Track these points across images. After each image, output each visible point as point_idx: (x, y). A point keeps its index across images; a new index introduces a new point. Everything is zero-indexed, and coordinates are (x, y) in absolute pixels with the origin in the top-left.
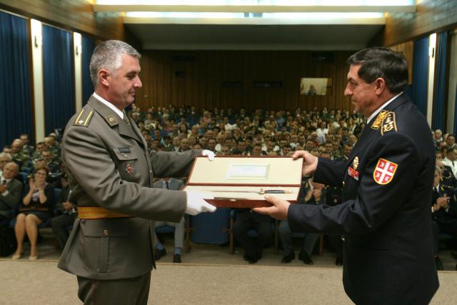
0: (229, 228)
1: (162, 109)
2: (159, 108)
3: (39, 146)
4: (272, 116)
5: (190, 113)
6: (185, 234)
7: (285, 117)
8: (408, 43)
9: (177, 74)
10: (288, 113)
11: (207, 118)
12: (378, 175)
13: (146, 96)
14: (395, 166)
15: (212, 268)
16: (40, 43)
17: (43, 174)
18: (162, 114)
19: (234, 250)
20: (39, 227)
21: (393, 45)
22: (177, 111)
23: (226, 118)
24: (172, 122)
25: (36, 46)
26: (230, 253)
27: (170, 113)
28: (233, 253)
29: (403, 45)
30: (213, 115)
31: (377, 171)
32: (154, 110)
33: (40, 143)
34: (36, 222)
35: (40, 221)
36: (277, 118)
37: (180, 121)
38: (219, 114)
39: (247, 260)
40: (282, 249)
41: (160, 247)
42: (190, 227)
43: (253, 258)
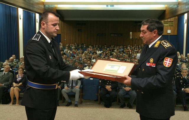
0: (98, 94)
1: (72, 45)
2: (71, 44)
3: (21, 59)
4: (118, 48)
5: (84, 46)
6: (80, 96)
7: (123, 48)
8: (175, 17)
9: (79, 30)
10: (125, 47)
11: (91, 48)
12: (166, 64)
13: (65, 40)
14: (171, 60)
15: (90, 109)
16: (22, 17)
17: (21, 70)
18: (72, 47)
19: (100, 103)
20: (19, 92)
21: (169, 18)
22: (78, 46)
23: (98, 49)
24: (76, 50)
25: (20, 19)
26: (98, 104)
27: (75, 46)
28: (100, 104)
29: (173, 18)
30: (93, 47)
31: (165, 62)
32: (69, 45)
33: (21, 58)
34: (18, 90)
35: (20, 90)
36: (120, 49)
37: (79, 50)
38: (96, 47)
39: (105, 107)
40: (120, 102)
41: (70, 101)
42: (82, 92)
43: (108, 106)
